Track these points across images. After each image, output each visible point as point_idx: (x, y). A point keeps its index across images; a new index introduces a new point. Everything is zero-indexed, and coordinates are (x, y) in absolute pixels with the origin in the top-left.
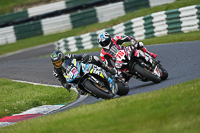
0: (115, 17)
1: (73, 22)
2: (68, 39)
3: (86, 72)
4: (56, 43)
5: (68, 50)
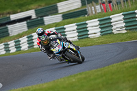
3: (66, 47)
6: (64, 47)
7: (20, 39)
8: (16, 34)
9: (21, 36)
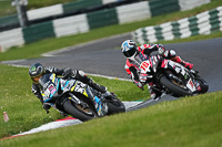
0: (199, 5)
1: (152, 10)
2: (147, 28)
3: (65, 90)
4: (133, 33)
5: (146, 40)
6: (60, 90)
7: (198, 16)
8: (191, 8)
9: (199, 10)
